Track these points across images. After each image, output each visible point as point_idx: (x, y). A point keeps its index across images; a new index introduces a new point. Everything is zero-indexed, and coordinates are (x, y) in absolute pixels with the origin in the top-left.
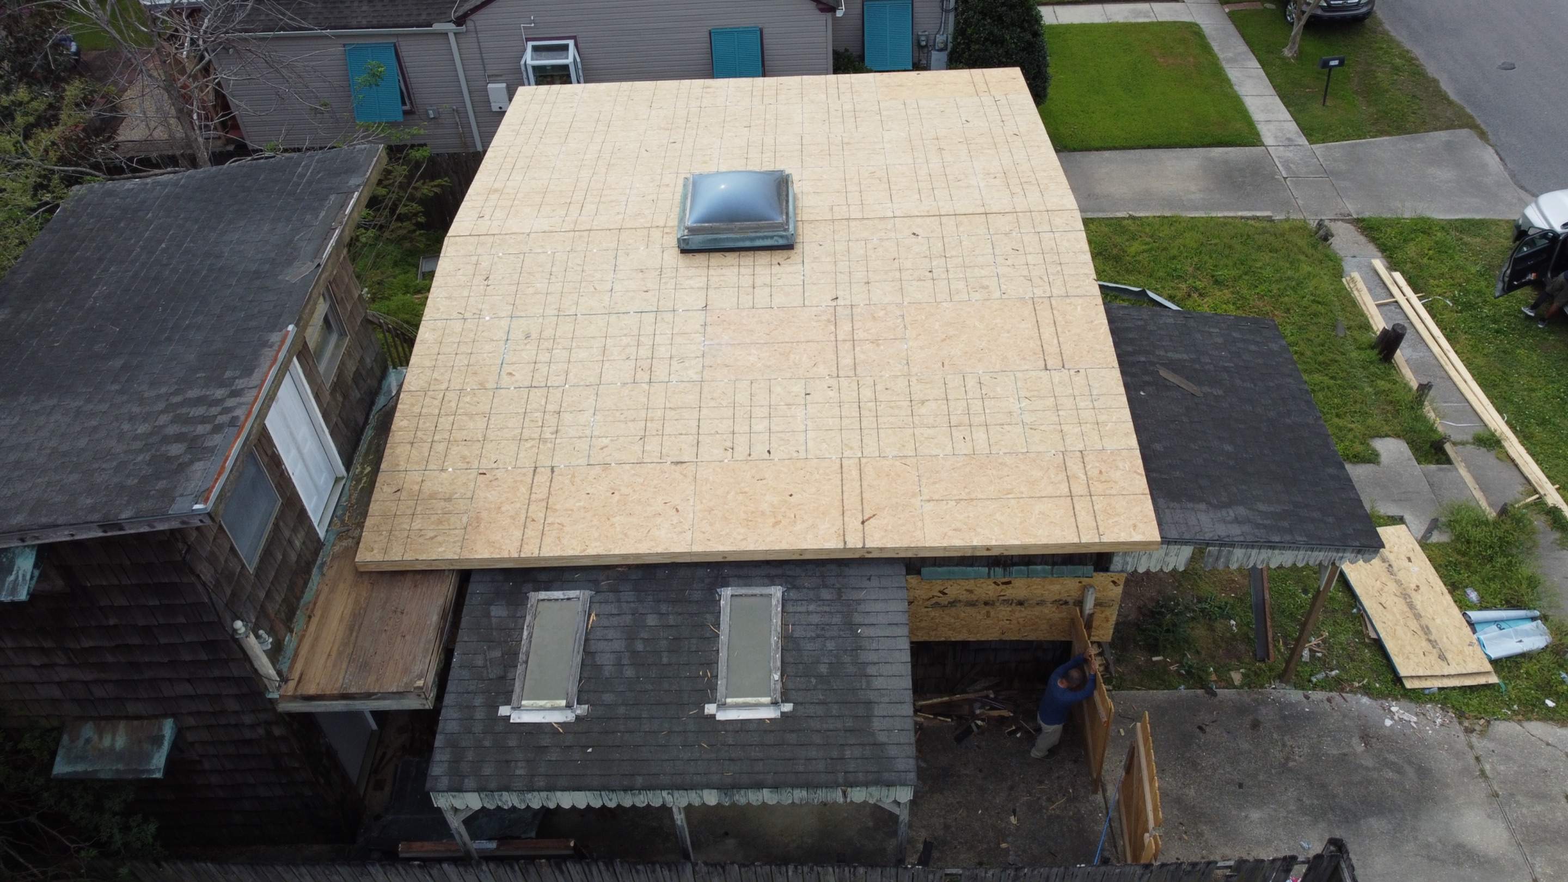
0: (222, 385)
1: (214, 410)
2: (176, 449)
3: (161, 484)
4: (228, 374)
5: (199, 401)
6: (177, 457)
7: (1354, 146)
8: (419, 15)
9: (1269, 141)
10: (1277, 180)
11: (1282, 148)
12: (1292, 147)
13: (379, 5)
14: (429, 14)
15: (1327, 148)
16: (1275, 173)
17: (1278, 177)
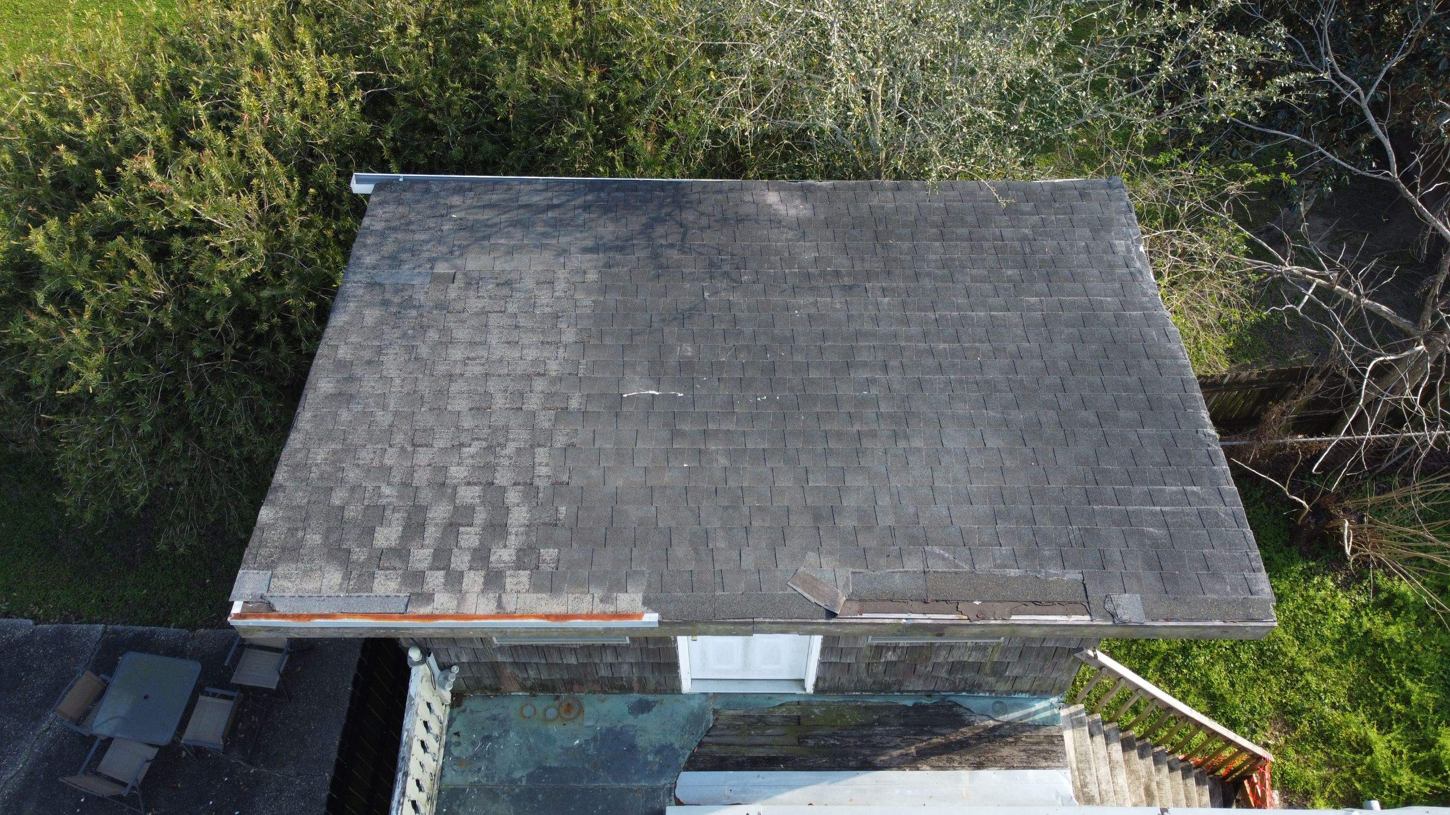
0: (526, 552)
1: (462, 561)
2: (388, 534)
3: (313, 540)
4: (549, 554)
6: (368, 542)
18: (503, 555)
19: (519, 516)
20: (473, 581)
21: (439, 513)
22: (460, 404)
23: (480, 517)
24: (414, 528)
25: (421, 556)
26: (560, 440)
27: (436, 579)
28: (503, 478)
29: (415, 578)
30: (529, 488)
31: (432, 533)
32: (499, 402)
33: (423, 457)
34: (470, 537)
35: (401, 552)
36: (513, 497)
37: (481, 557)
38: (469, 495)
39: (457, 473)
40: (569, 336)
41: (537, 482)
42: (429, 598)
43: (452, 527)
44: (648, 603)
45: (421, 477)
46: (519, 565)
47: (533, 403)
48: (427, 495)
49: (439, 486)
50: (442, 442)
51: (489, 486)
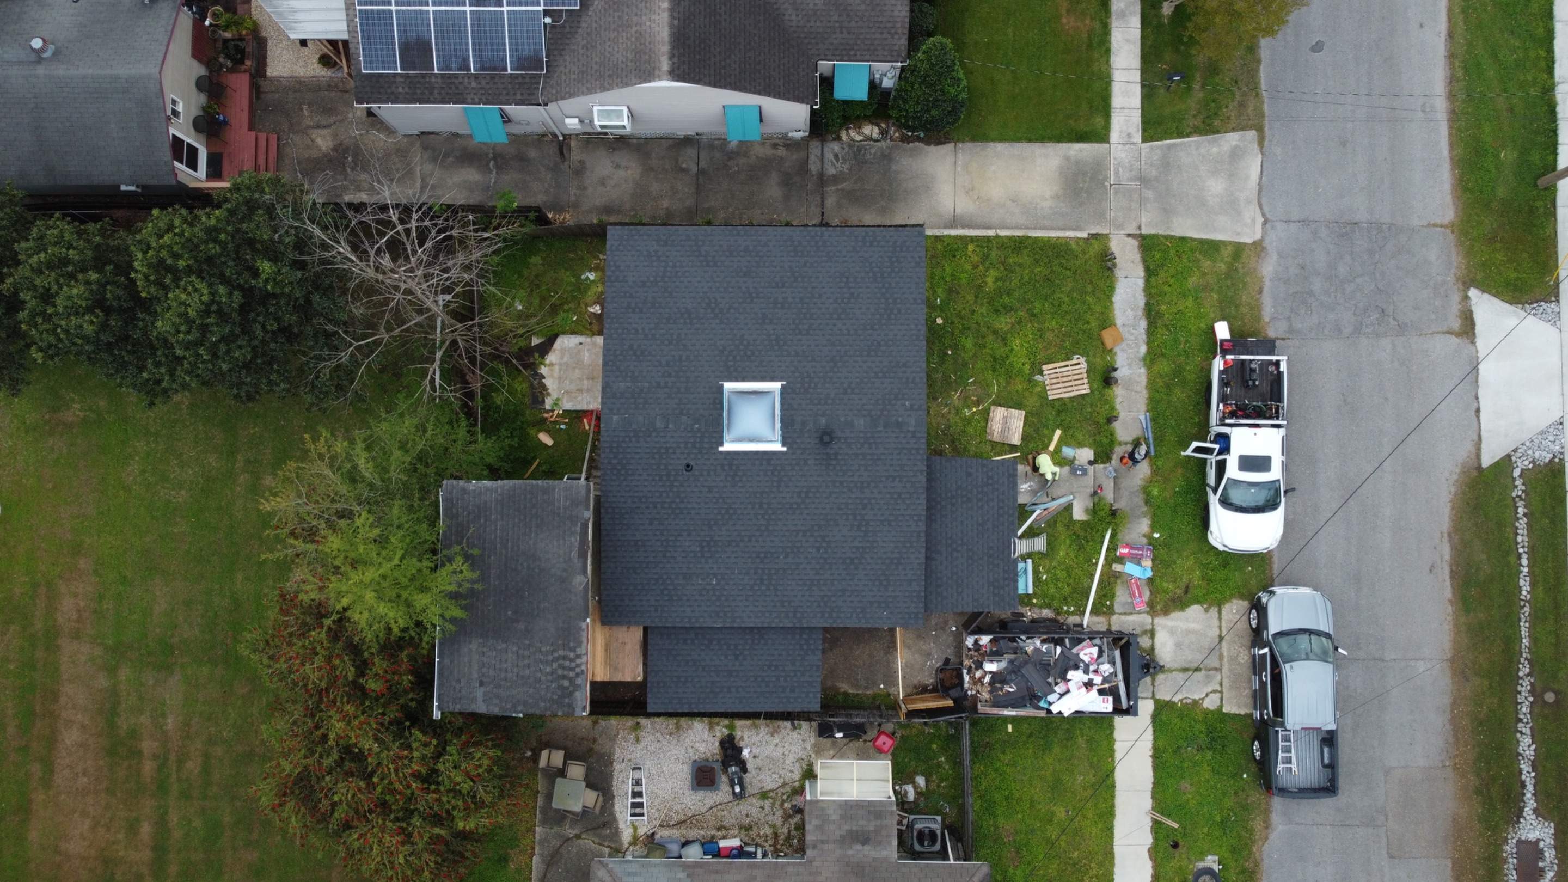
1: (573, 665)
2: (566, 683)
3: (567, 700)
4: (571, 643)
5: (565, 658)
6: (568, 688)
7: (1170, 147)
8: (515, 94)
9: (1114, 136)
10: (1105, 187)
11: (1120, 147)
12: (1128, 146)
13: (483, 82)
14: (522, 94)
15: (1152, 148)
16: (1106, 178)
17: (1107, 184)
18: (572, 655)
19: (561, 653)
20: (578, 661)
21: (560, 672)
24: (564, 677)
25: (572, 674)
26: (539, 645)
27: (578, 670)
28: (550, 658)
29: (578, 675)
30: (553, 652)
31: (565, 673)
32: (526, 662)
33: (543, 678)
34: (567, 663)
35: (571, 680)
36: (556, 655)
37: (572, 660)
39: (548, 669)
40: (504, 646)
41: (552, 649)
42: (583, 671)
43: (564, 668)
44: (585, 620)
45: (550, 678)
46: (575, 651)
47: (527, 653)
48: (555, 676)
49: (552, 673)
50: (539, 675)
51: (552, 661)
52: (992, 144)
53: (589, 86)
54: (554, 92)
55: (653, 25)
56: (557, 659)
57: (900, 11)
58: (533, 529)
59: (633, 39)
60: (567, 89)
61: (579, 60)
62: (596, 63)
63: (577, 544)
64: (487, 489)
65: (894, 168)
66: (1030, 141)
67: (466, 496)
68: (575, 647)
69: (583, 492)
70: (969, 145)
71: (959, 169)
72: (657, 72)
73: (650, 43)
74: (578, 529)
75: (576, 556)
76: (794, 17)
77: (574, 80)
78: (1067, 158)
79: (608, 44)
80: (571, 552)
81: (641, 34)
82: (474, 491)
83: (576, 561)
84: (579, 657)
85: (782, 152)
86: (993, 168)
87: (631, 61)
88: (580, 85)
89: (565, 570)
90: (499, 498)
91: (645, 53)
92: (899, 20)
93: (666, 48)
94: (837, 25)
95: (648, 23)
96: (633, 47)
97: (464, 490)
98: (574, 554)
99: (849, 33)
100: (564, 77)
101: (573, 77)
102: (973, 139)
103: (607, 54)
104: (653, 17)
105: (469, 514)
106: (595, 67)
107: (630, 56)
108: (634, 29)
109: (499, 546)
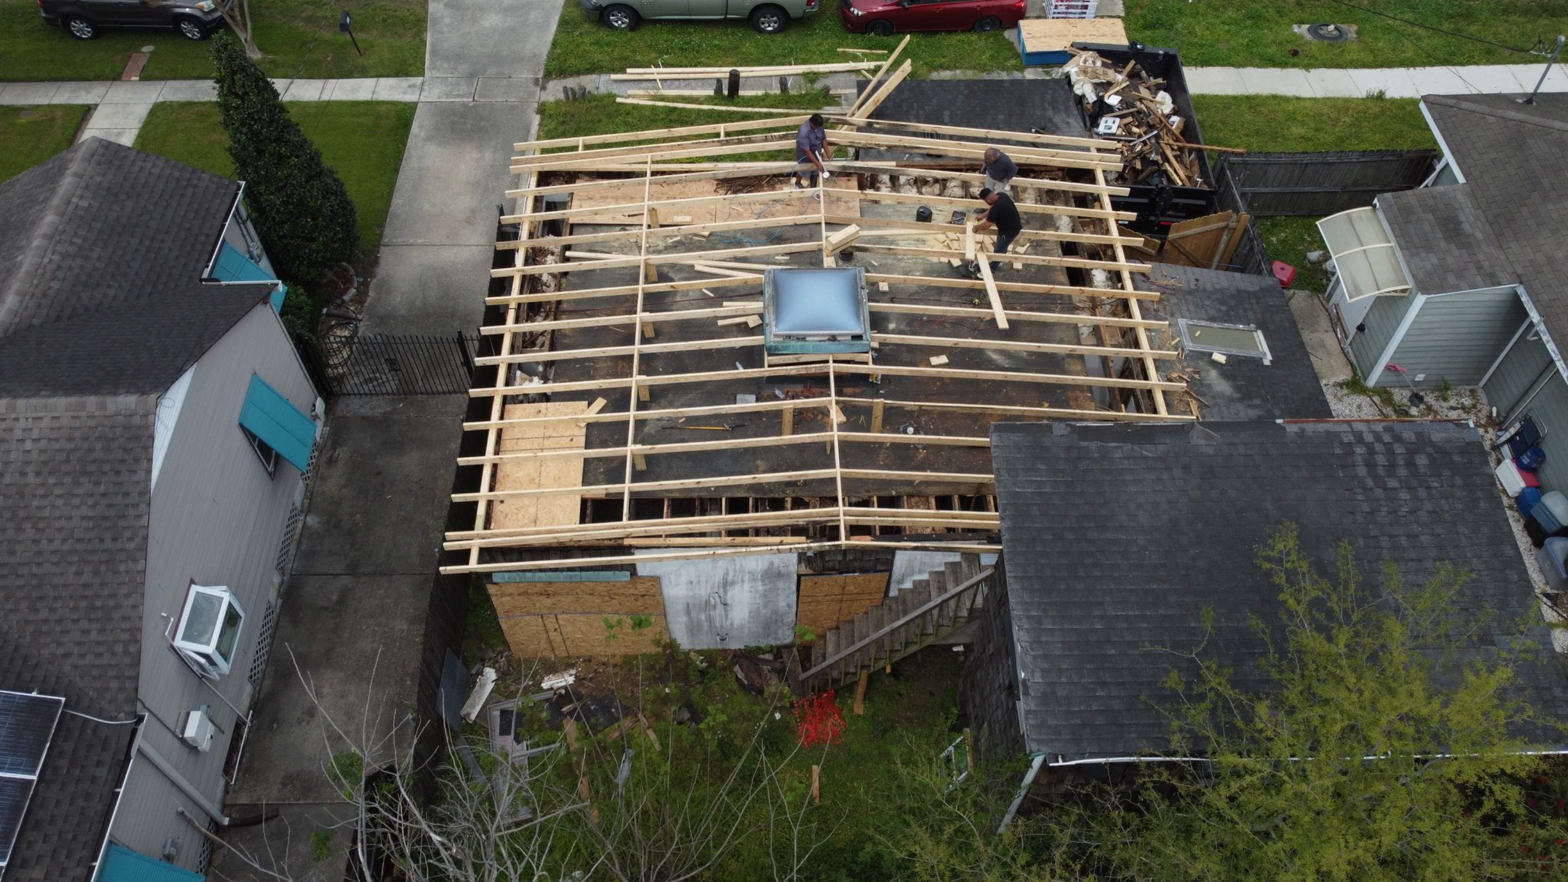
0: (1351, 453)
1: (1379, 447)
2: (1422, 460)
3: (1457, 458)
4: (1338, 451)
5: (1371, 465)
6: (1429, 456)
7: (434, 53)
8: (93, 780)
9: (410, 98)
10: (474, 106)
11: (424, 93)
12: (425, 87)
13: (39, 847)
14: (99, 764)
15: (433, 68)
16: (464, 105)
17: (471, 104)
18: (1359, 450)
19: (1362, 471)
20: (1369, 438)
21: (1403, 472)
22: (1425, 539)
23: (1381, 471)
24: (1411, 464)
25: (1399, 449)
26: (1359, 518)
27: (1387, 438)
28: (1379, 493)
29: (1398, 438)
30: (1365, 488)
31: (1401, 461)
32: (1404, 542)
33: (1428, 506)
34: (1381, 460)
35: (1412, 451)
36: (1370, 482)
37: (1371, 451)
38: (1392, 483)
39: (1405, 495)
41: (1360, 491)
43: (1391, 468)
44: (1281, 427)
45: (1422, 493)
46: (1350, 444)
47: (1384, 541)
48: (1415, 483)
49: (1410, 488)
50: (1423, 514)
51: (1385, 489)
52: (392, 208)
53: (124, 590)
54: (114, 685)
55: (36, 433)
56: (1376, 477)
57: (154, 166)
58: (1111, 536)
59: (52, 481)
60: (119, 648)
61: (60, 621)
62: (79, 574)
63: (1127, 447)
64: (1036, 642)
65: (403, 311)
66: (397, 171)
67: (1061, 692)
68: (1342, 444)
69: (1014, 437)
70: (387, 231)
71: (420, 241)
72: (136, 420)
73: (71, 439)
74: (1093, 445)
75: (1152, 447)
76: (111, 293)
77: (101, 631)
78: (429, 139)
79: (44, 544)
80: (1145, 458)
81: (45, 463)
82: (1042, 670)
83: (1161, 449)
84: (1359, 437)
85: (343, 453)
86: (427, 207)
87: (97, 483)
88: (116, 615)
89: (1186, 468)
90: (1053, 612)
91: (91, 450)
92: (167, 171)
93: (92, 401)
94: (147, 243)
95: (28, 445)
96: (68, 480)
97: (1046, 698)
98: (1149, 451)
99: (167, 233)
100: (90, 659)
101: (94, 635)
102: (381, 225)
103: (66, 547)
104: (18, 434)
105: (1104, 685)
106: (87, 577)
107: (87, 487)
108: (31, 478)
109: (1162, 612)
